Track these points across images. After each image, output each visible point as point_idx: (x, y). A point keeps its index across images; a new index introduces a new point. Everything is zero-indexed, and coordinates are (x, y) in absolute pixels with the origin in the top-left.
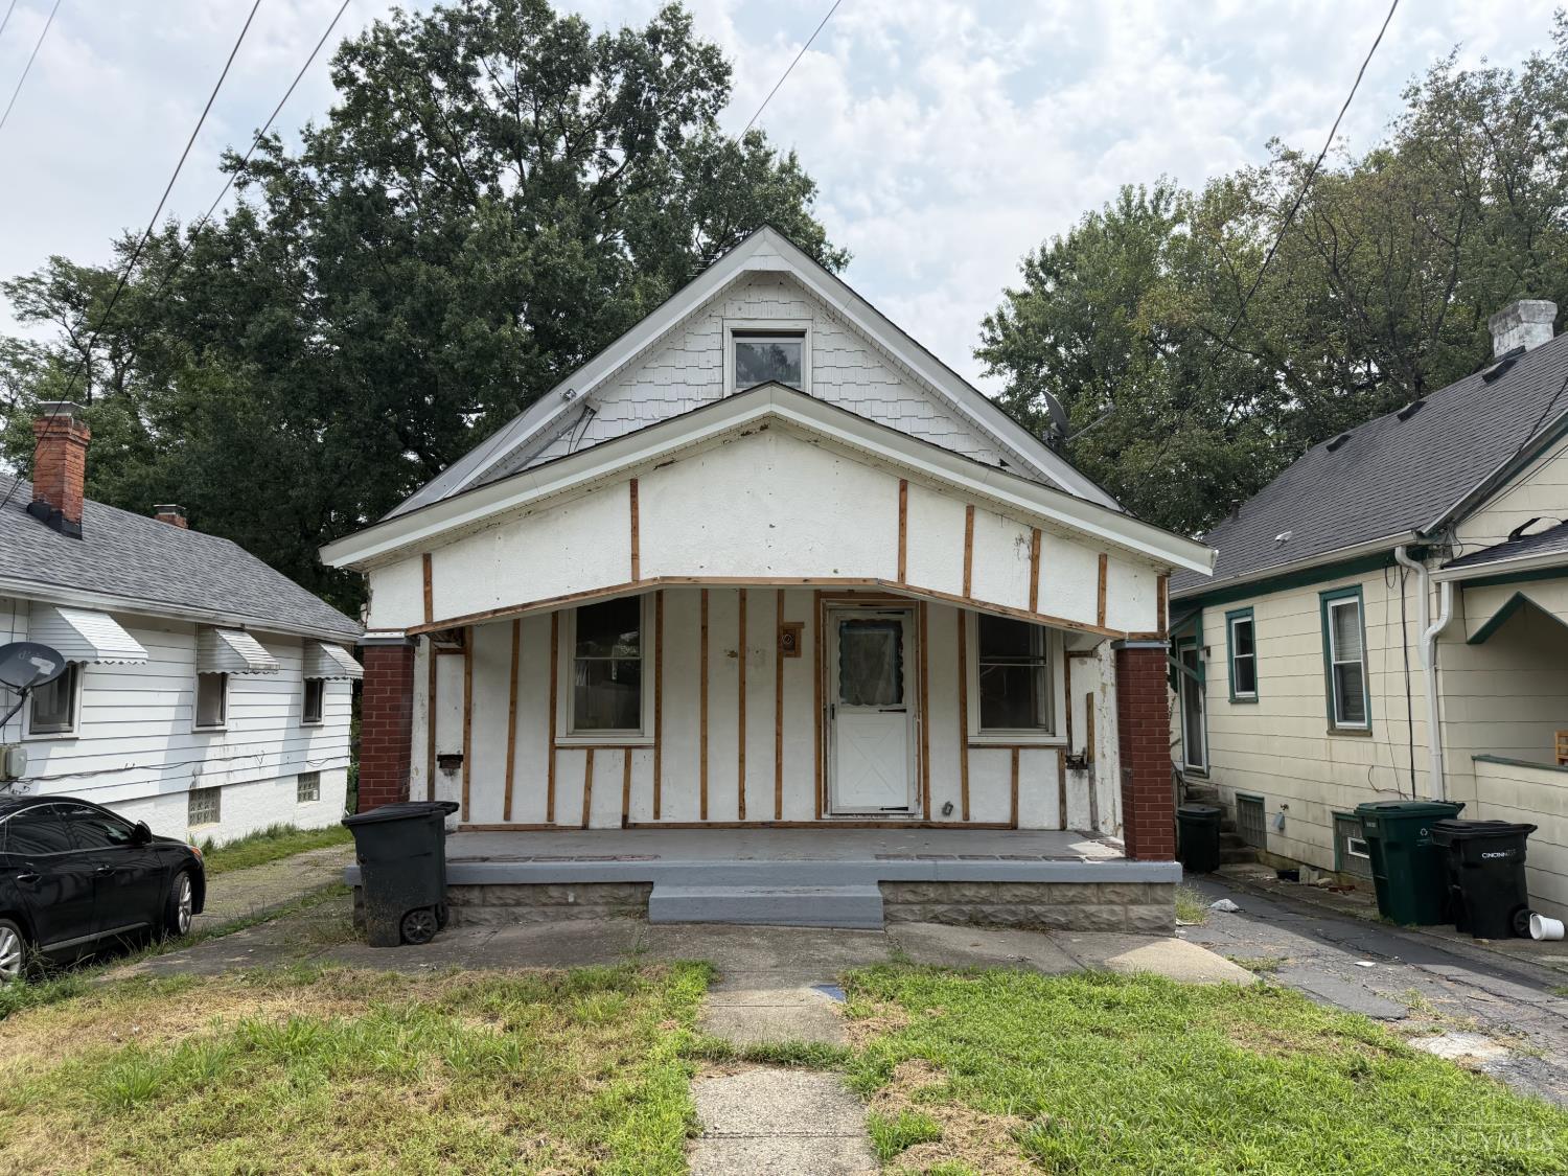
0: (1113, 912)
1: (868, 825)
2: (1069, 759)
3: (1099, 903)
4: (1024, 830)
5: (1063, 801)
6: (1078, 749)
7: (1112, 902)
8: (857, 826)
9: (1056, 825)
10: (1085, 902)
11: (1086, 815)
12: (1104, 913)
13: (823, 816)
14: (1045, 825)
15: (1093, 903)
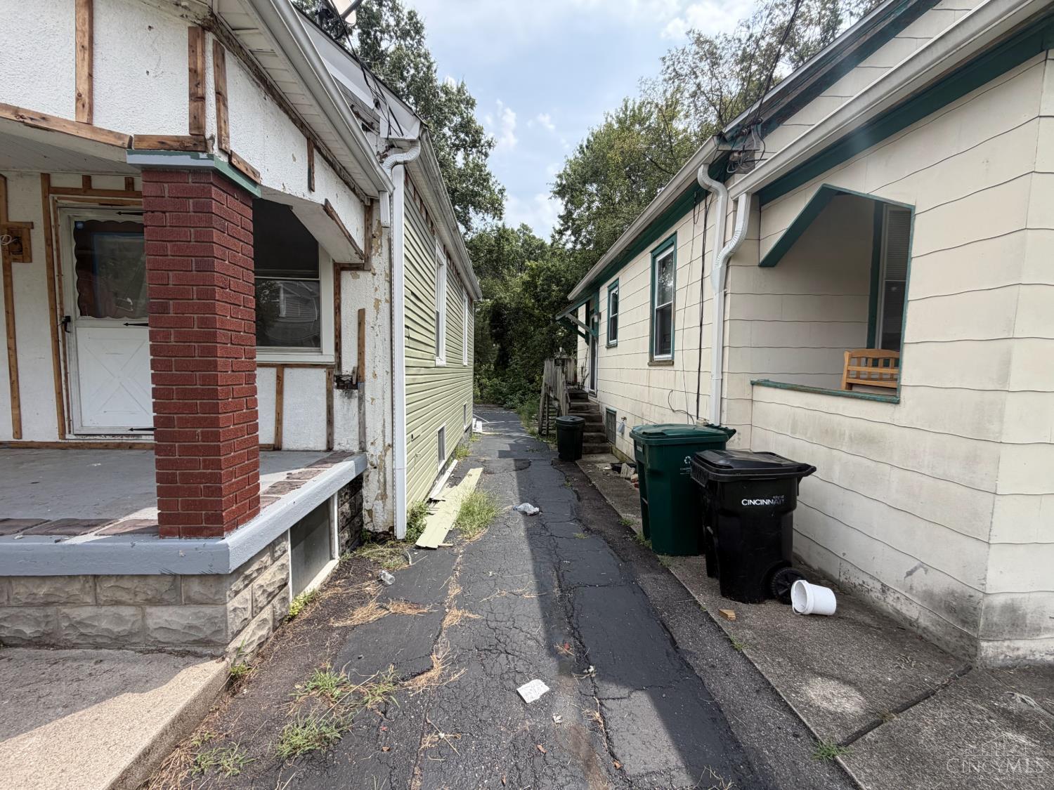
0: (120, 619)
1: (119, 446)
2: (339, 379)
3: (97, 604)
4: (288, 451)
5: (330, 422)
6: (348, 368)
7: (117, 603)
8: (106, 446)
9: (322, 445)
10: (72, 602)
11: (354, 436)
12: (106, 620)
13: (68, 436)
14: (311, 446)
15: (87, 604)
